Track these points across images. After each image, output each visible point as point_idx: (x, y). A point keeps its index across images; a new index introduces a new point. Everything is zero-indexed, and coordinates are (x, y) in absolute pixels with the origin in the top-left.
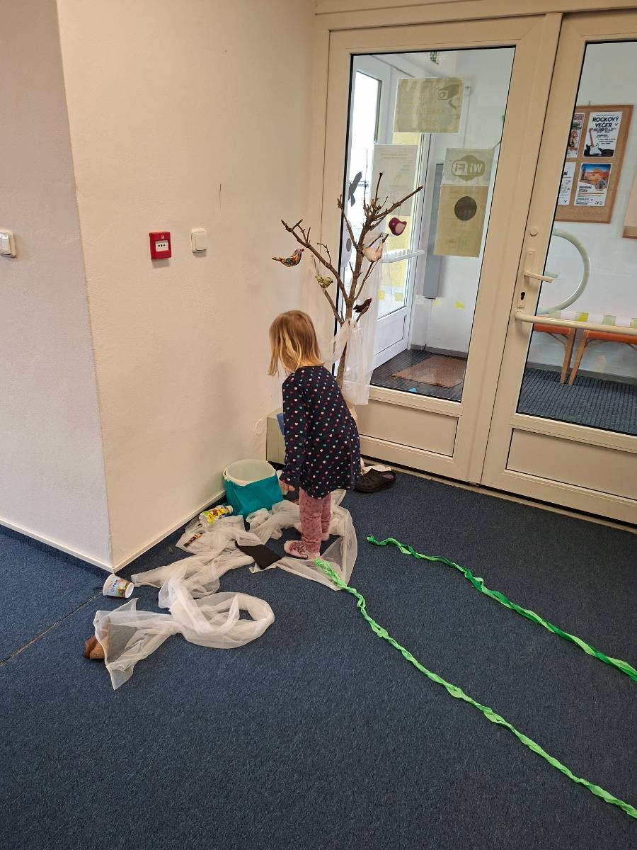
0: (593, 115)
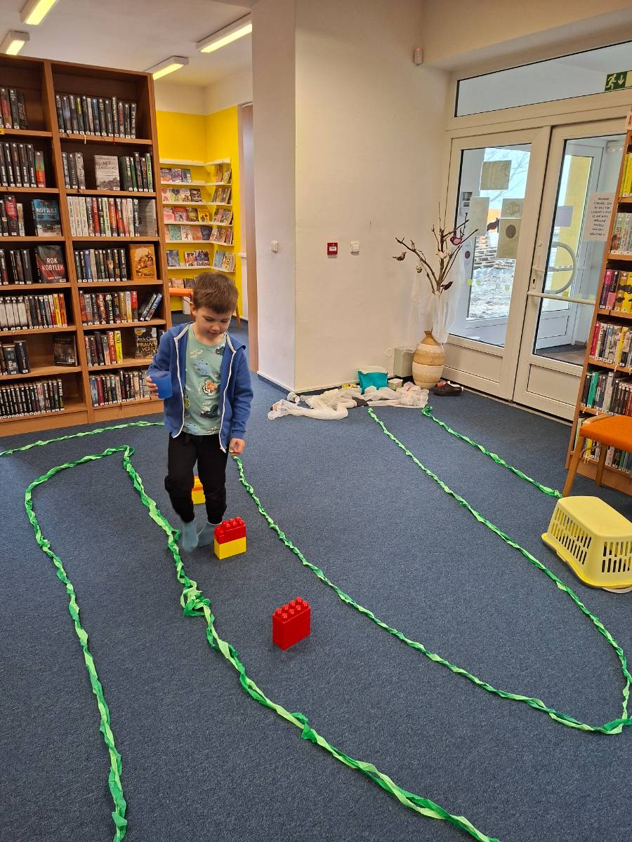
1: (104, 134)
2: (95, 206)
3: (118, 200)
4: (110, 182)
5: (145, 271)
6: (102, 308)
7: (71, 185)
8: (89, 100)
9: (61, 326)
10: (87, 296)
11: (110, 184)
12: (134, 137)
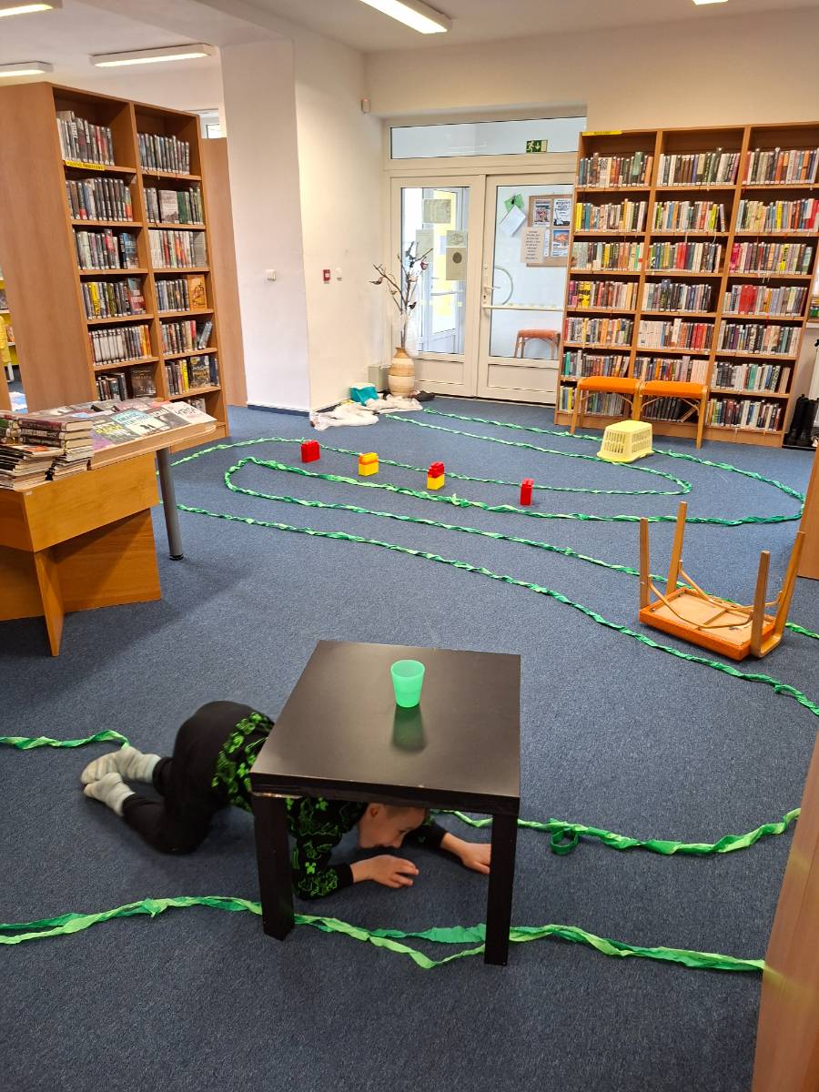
0: (556, 201)
1: (170, 170)
2: (166, 239)
3: (181, 232)
4: (172, 215)
5: (199, 300)
6: (174, 338)
7: (149, 218)
8: (158, 138)
9: (147, 358)
10: (164, 326)
11: (172, 217)
12: (187, 173)
